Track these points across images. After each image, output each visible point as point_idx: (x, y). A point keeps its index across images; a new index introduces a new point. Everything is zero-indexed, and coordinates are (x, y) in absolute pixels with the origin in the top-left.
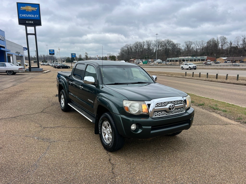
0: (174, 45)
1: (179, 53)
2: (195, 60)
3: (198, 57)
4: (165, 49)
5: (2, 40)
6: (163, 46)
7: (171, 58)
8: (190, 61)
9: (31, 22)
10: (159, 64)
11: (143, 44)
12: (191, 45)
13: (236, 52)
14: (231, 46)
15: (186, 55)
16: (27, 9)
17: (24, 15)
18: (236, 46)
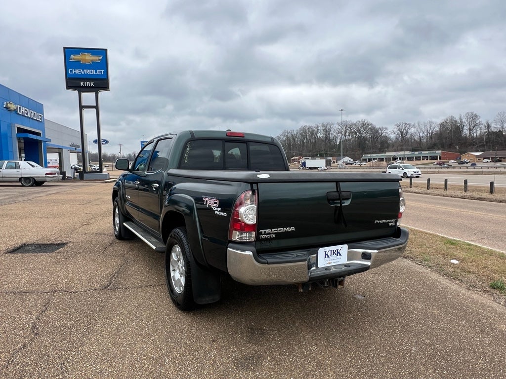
0: (375, 132)
1: (386, 145)
2: (418, 159)
3: (423, 152)
4: (358, 138)
5: (36, 120)
6: (355, 133)
7: (371, 154)
8: (407, 159)
9: (90, 84)
10: (348, 166)
11: (316, 130)
12: (408, 130)
13: (501, 141)
14: (489, 130)
15: (399, 148)
16: (82, 59)
17: (76, 71)
18: (500, 131)
